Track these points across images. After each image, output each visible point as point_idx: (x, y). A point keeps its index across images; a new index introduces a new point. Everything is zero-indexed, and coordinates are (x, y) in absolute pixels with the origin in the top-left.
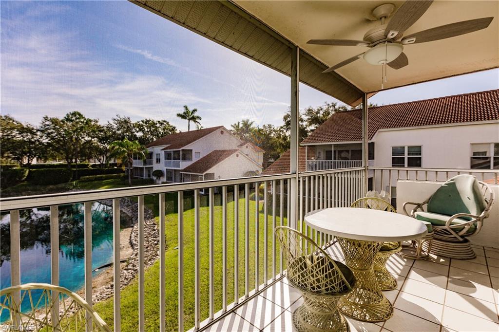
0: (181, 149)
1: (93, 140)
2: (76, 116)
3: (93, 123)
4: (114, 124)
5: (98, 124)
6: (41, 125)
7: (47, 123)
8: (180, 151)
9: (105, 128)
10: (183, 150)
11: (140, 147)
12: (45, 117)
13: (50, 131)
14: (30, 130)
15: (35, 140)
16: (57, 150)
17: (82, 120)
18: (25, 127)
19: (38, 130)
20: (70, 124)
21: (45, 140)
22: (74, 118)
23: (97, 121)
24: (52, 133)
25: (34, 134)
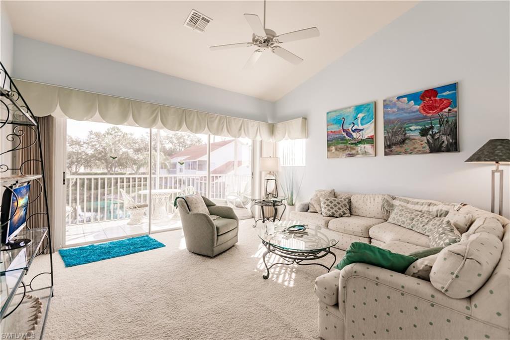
0: (197, 160)
1: (129, 151)
2: (114, 130)
3: (129, 136)
4: (147, 137)
5: (133, 137)
6: (87, 138)
7: (92, 136)
8: (196, 162)
9: (139, 140)
10: (198, 161)
11: (165, 157)
12: (90, 131)
13: (93, 143)
14: (78, 143)
15: (82, 152)
16: (99, 159)
17: (120, 134)
18: (74, 140)
19: (85, 143)
20: (110, 137)
21: (90, 152)
22: (113, 132)
23: (132, 135)
24: (95, 145)
25: (81, 146)
